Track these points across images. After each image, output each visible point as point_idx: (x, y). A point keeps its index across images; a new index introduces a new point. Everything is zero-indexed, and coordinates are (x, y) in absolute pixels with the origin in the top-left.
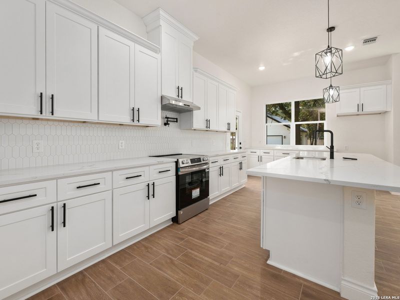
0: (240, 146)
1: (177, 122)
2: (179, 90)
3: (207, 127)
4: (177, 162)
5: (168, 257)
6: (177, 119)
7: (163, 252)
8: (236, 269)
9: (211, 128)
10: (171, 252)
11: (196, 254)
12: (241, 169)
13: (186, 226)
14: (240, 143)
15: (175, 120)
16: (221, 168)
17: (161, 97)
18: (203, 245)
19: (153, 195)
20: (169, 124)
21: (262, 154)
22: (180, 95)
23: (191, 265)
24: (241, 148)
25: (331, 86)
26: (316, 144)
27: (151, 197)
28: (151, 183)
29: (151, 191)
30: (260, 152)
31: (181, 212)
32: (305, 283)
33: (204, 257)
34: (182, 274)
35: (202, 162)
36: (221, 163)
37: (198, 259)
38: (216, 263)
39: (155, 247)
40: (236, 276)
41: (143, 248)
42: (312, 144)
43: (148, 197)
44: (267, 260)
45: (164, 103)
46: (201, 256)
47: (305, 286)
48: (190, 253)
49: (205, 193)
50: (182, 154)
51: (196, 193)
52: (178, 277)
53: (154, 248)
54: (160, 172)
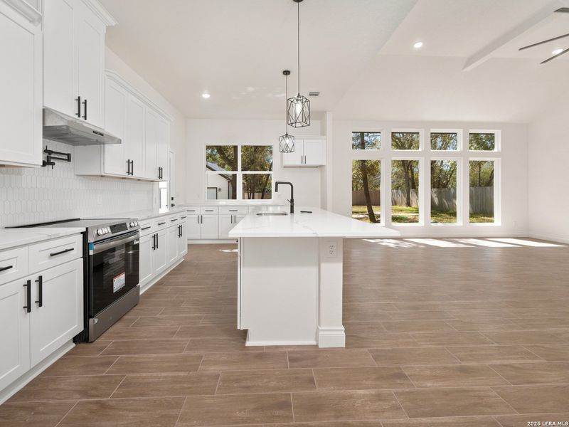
0: (172, 202)
1: (69, 160)
2: (81, 104)
3: (129, 173)
4: (85, 234)
5: (91, 403)
6: (69, 155)
7: (77, 400)
8: (213, 369)
9: (136, 174)
10: (93, 392)
11: (144, 375)
12: (180, 235)
13: (105, 341)
14: (172, 199)
15: (66, 157)
16: (156, 237)
17: (44, 110)
18: (150, 358)
19: (40, 303)
20: (53, 164)
21: (203, 212)
22: (82, 114)
23: (142, 395)
24: (173, 205)
25: (287, 134)
26: (253, 198)
27: (34, 305)
28: (34, 278)
29: (33, 295)
30: (200, 211)
31: (94, 321)
32: (289, 349)
33: (159, 374)
34: (131, 414)
35: (129, 230)
36: (154, 229)
37: (151, 380)
38: (182, 374)
39: (53, 398)
40: (216, 377)
41: (22, 413)
42: (249, 198)
43: (29, 308)
44: (245, 343)
45: (48, 124)
46: (155, 374)
47: (289, 352)
48: (133, 378)
49: (132, 280)
50: (79, 219)
51: (119, 282)
52: (126, 422)
53: (51, 401)
54: (52, 255)
